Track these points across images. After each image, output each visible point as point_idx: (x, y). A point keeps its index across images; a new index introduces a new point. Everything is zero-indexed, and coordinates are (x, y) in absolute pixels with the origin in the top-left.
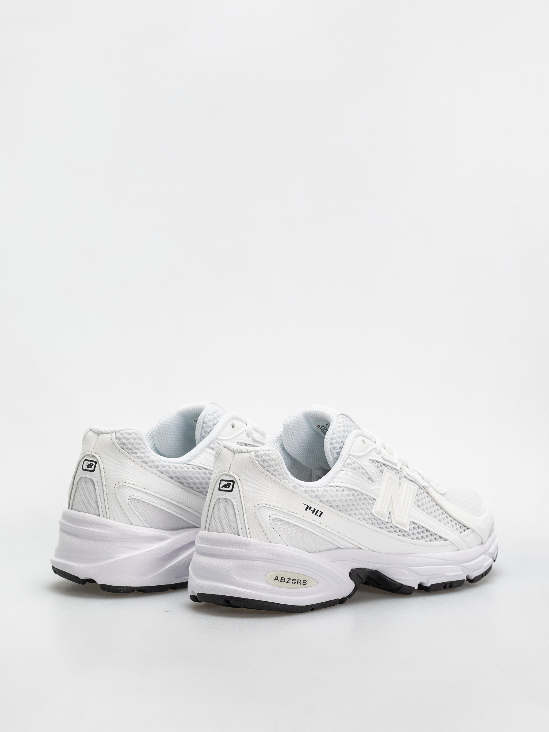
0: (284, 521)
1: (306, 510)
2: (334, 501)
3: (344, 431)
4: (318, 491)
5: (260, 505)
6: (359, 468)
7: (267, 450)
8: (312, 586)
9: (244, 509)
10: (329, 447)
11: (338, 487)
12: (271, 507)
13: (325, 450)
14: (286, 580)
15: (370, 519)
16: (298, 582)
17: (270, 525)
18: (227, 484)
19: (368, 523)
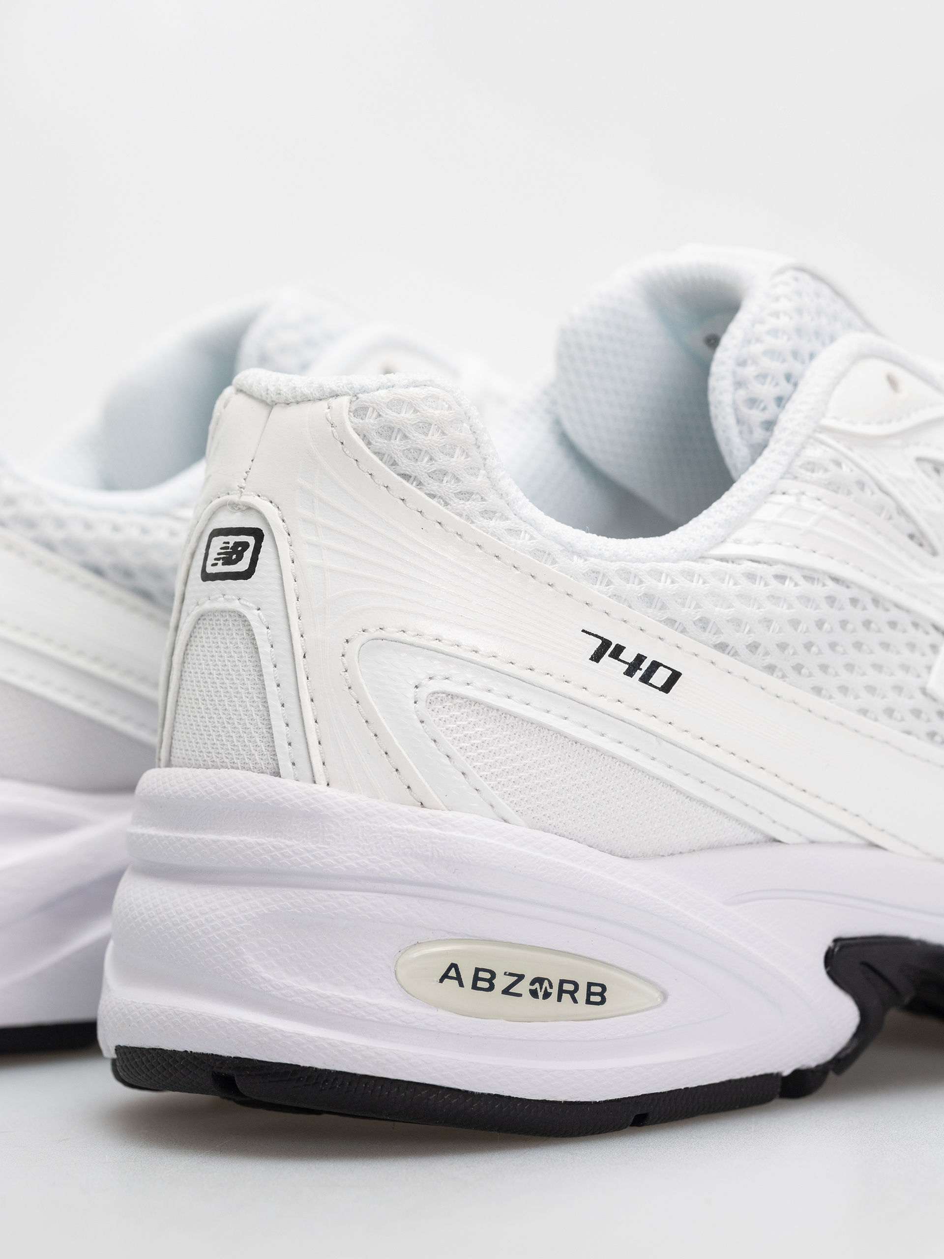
0: (490, 708)
1: (597, 657)
2: (737, 622)
3: (799, 331)
4: (657, 574)
5: (374, 633)
6: (862, 485)
7: (407, 387)
8: (638, 1012)
9: (299, 654)
10: (727, 398)
11: (758, 562)
12: (422, 641)
13: (713, 411)
14: (501, 982)
15: (917, 713)
16: (561, 991)
17: (420, 725)
18: (231, 545)
19: (909, 733)
